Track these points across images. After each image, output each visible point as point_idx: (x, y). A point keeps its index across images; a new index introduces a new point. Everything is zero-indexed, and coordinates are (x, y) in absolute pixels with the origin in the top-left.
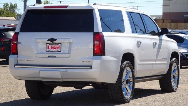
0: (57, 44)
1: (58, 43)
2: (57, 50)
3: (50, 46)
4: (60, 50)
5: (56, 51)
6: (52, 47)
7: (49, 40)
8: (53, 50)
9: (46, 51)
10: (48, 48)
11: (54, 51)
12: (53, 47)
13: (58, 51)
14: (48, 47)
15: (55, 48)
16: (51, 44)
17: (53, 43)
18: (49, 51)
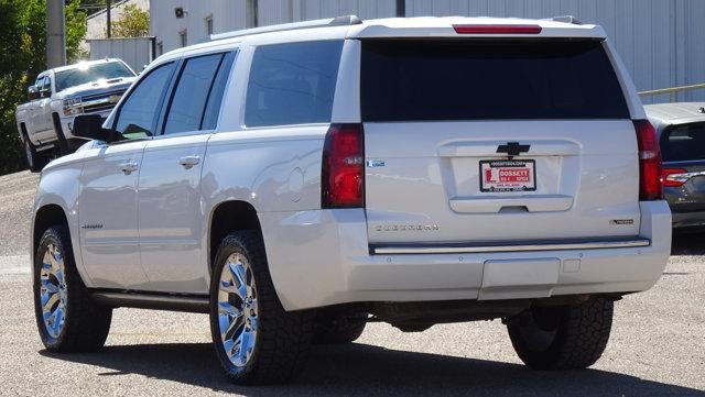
0: (521, 163)
1: (523, 161)
2: (521, 185)
3: (495, 172)
4: (531, 185)
5: (518, 190)
6: (503, 174)
7: (501, 149)
8: (505, 185)
9: (482, 190)
10: (489, 180)
11: (512, 190)
12: (506, 174)
13: (526, 189)
14: (489, 174)
15: (513, 179)
16: (498, 164)
17: (510, 159)
18: (493, 189)
